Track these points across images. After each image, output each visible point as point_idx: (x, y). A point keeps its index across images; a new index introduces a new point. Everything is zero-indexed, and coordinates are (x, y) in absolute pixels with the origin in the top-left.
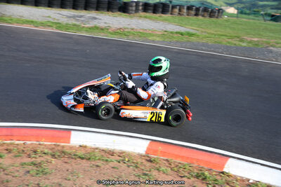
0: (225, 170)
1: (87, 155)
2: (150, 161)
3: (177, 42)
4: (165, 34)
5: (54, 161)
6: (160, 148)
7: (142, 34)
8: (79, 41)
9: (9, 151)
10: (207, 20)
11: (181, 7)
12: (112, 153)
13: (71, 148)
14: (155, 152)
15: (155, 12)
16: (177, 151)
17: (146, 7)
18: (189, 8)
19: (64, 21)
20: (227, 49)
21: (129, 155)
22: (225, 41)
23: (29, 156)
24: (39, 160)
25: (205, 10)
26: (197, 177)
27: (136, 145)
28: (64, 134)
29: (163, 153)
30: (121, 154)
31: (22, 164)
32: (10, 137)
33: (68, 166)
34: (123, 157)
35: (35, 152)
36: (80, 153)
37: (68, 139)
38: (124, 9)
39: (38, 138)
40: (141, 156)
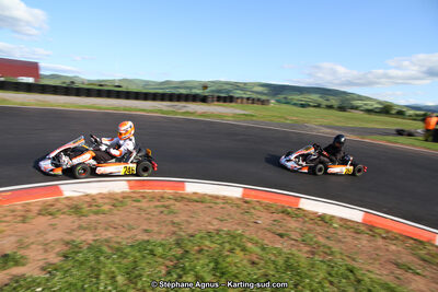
0: (301, 206)
1: (200, 199)
2: (246, 202)
3: (244, 121)
4: (235, 115)
5: (178, 204)
6: (253, 193)
7: (220, 116)
8: (177, 121)
9: (144, 197)
10: (260, 106)
11: (242, 98)
12: (217, 197)
13: (187, 194)
14: (248, 196)
15: (225, 102)
16: (264, 195)
17: (219, 99)
18: (248, 99)
19: (165, 109)
20: (279, 125)
21: (230, 199)
22: (277, 120)
23: (159, 201)
24: (167, 203)
25: (259, 100)
26: (283, 212)
27: (234, 191)
28: (180, 184)
29: (255, 197)
30: (224, 198)
31: (156, 207)
32: (143, 187)
33: (188, 208)
34: (225, 199)
35: (162, 197)
36: (195, 198)
37: (183, 188)
38: (204, 99)
39: (162, 187)
40: (240, 199)
